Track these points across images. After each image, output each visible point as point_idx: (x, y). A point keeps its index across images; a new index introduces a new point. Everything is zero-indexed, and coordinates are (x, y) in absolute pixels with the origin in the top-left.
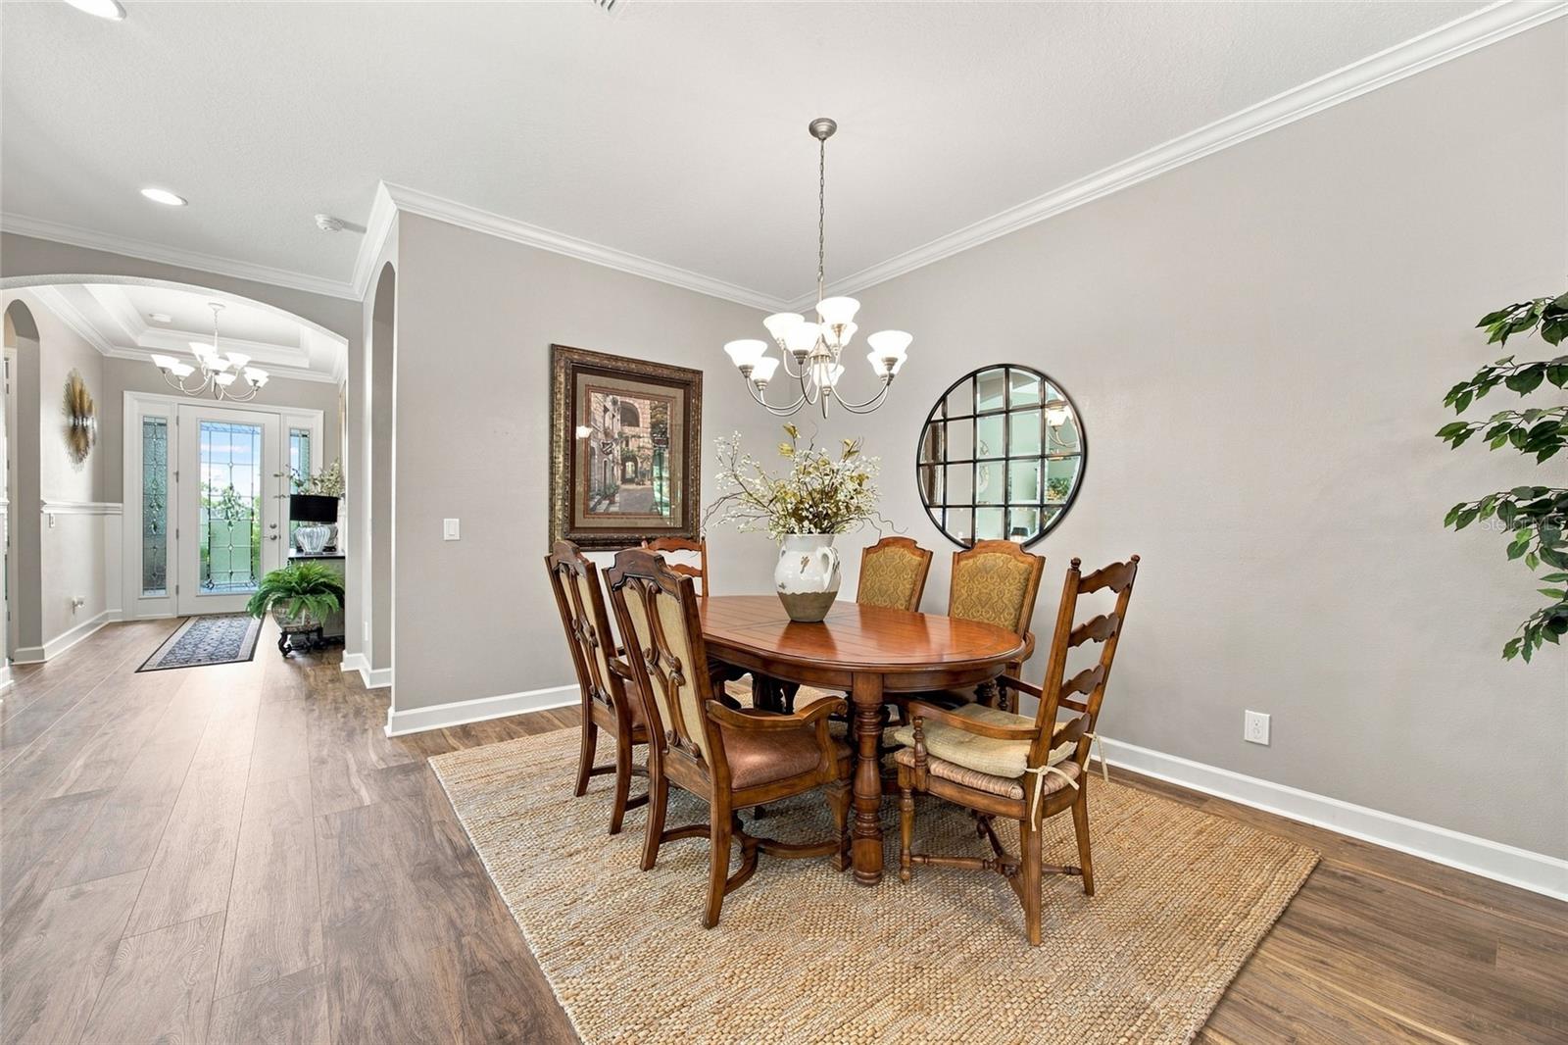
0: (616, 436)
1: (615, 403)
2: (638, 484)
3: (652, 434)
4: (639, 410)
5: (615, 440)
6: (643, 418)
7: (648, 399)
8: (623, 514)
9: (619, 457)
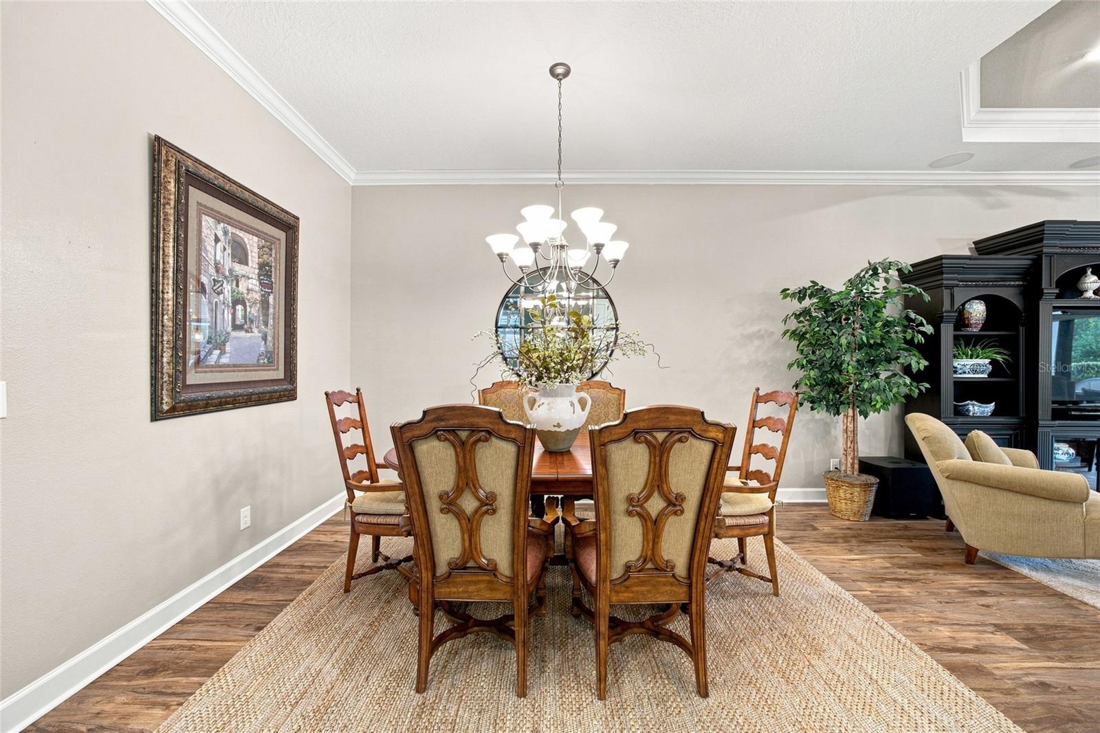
0: (227, 274)
1: (226, 233)
2: (247, 331)
3: (259, 275)
4: (248, 246)
5: (226, 277)
6: (252, 256)
7: (256, 236)
8: (234, 366)
9: (230, 299)
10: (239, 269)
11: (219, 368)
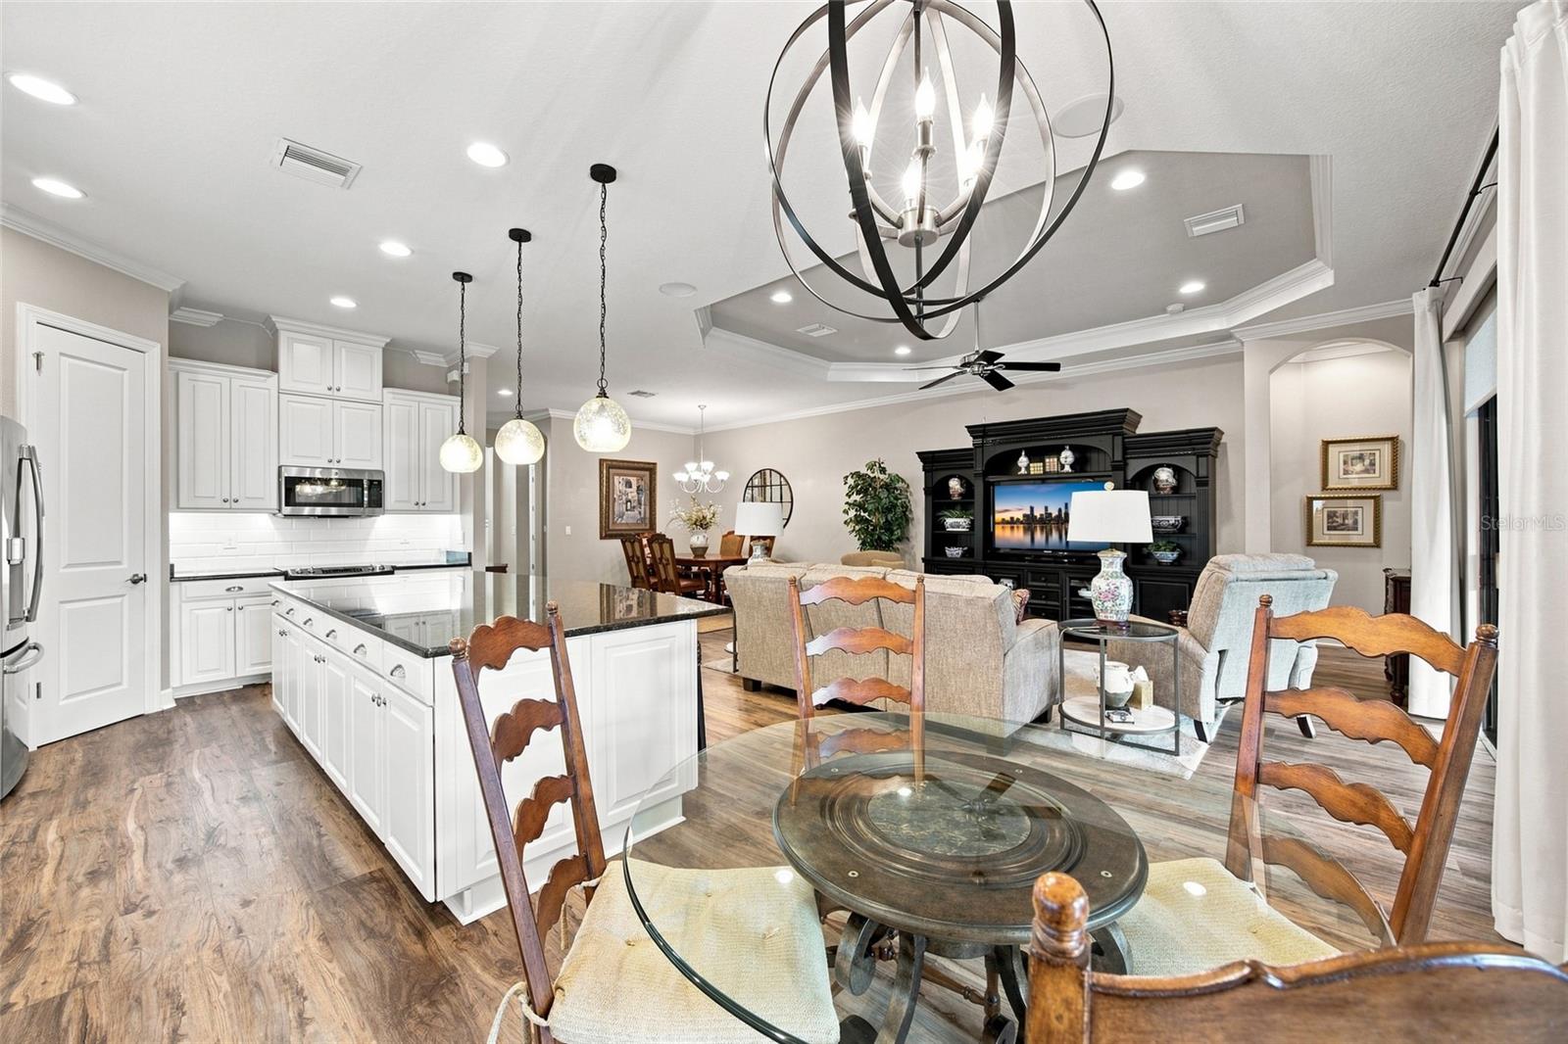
1: (623, 479)
2: (632, 511)
3: (638, 490)
4: (633, 481)
5: (624, 493)
6: (634, 484)
7: (635, 476)
8: (627, 524)
9: (625, 501)
10: (629, 490)
11: (621, 524)
